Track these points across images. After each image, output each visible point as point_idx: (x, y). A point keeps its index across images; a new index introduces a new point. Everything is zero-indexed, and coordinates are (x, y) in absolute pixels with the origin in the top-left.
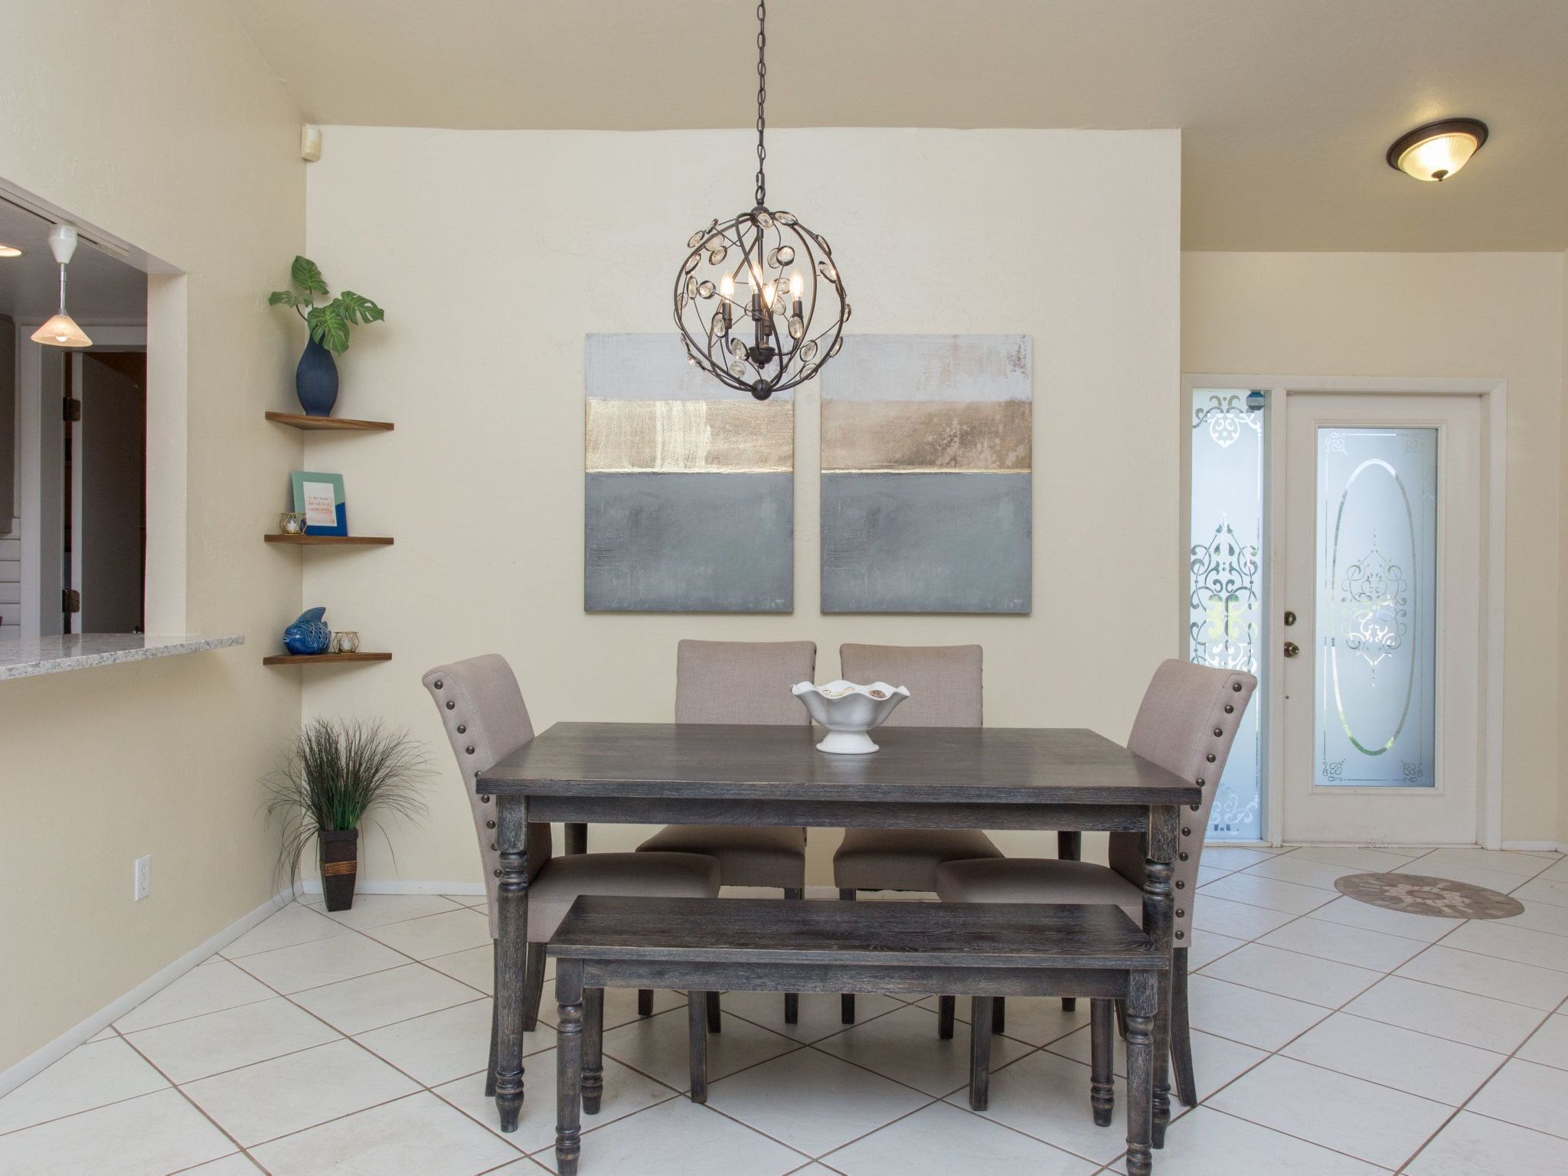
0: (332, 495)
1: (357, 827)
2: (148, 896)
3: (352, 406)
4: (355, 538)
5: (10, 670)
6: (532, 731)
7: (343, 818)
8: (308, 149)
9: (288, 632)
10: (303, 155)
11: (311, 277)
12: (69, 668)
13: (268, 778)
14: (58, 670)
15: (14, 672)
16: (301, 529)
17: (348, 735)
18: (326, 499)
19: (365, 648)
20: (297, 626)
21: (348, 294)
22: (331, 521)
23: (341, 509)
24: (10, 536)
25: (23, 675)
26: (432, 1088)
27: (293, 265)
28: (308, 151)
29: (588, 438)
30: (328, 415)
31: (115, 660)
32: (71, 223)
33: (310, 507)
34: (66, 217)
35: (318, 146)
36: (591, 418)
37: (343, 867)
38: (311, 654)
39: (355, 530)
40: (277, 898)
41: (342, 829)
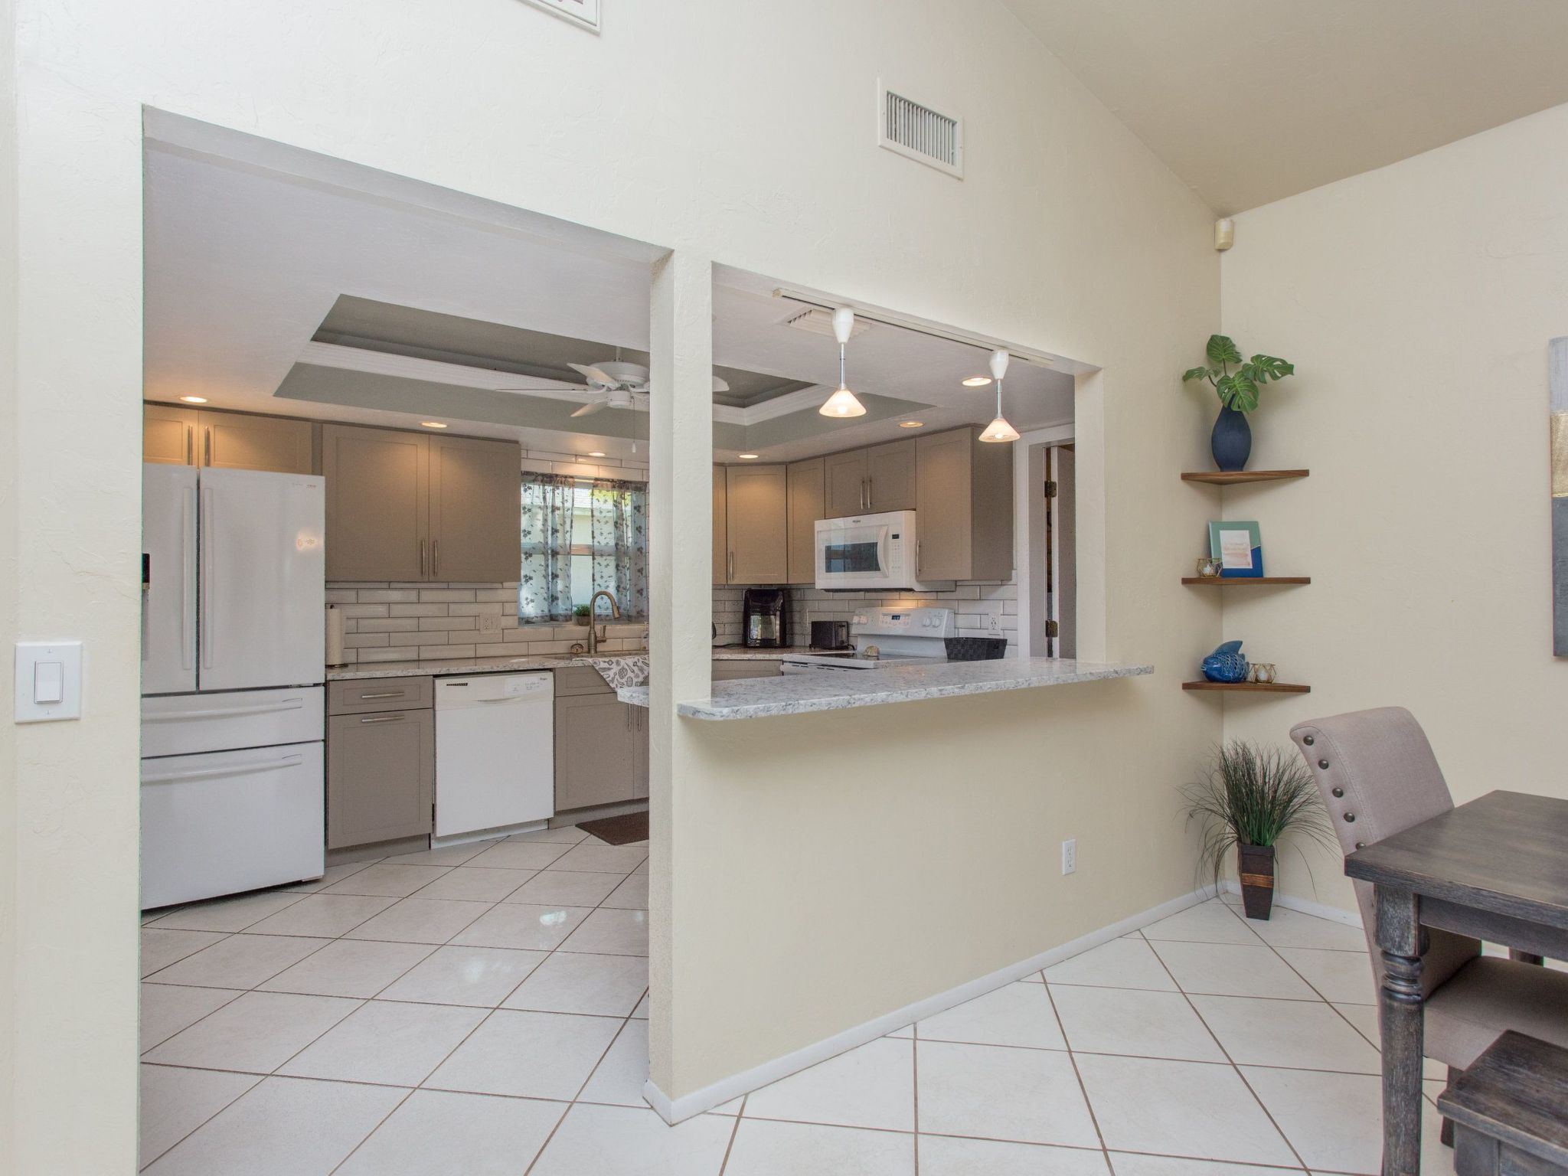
0: (1247, 540)
1: (1274, 844)
2: (1074, 872)
3: (1266, 458)
4: (1270, 579)
5: (941, 690)
6: (1450, 800)
7: (1259, 834)
8: (1221, 240)
9: (1206, 662)
10: (1217, 247)
11: (1225, 351)
12: (990, 690)
13: (1186, 787)
14: (979, 691)
15: (944, 692)
16: (1217, 572)
17: (1262, 760)
18: (1242, 544)
19: (1281, 679)
20: (1214, 657)
21: (1258, 357)
22: (1247, 563)
23: (1257, 553)
24: (1012, 582)
25: (952, 694)
26: (1312, 1170)
27: (1209, 344)
28: (1222, 241)
29: (1555, 458)
30: (1242, 470)
31: (1029, 684)
32: (1004, 347)
33: (1226, 552)
34: (1001, 344)
35: (1231, 234)
36: (1560, 434)
37: (1260, 880)
38: (1228, 682)
39: (1271, 571)
40: (1199, 892)
41: (1259, 844)
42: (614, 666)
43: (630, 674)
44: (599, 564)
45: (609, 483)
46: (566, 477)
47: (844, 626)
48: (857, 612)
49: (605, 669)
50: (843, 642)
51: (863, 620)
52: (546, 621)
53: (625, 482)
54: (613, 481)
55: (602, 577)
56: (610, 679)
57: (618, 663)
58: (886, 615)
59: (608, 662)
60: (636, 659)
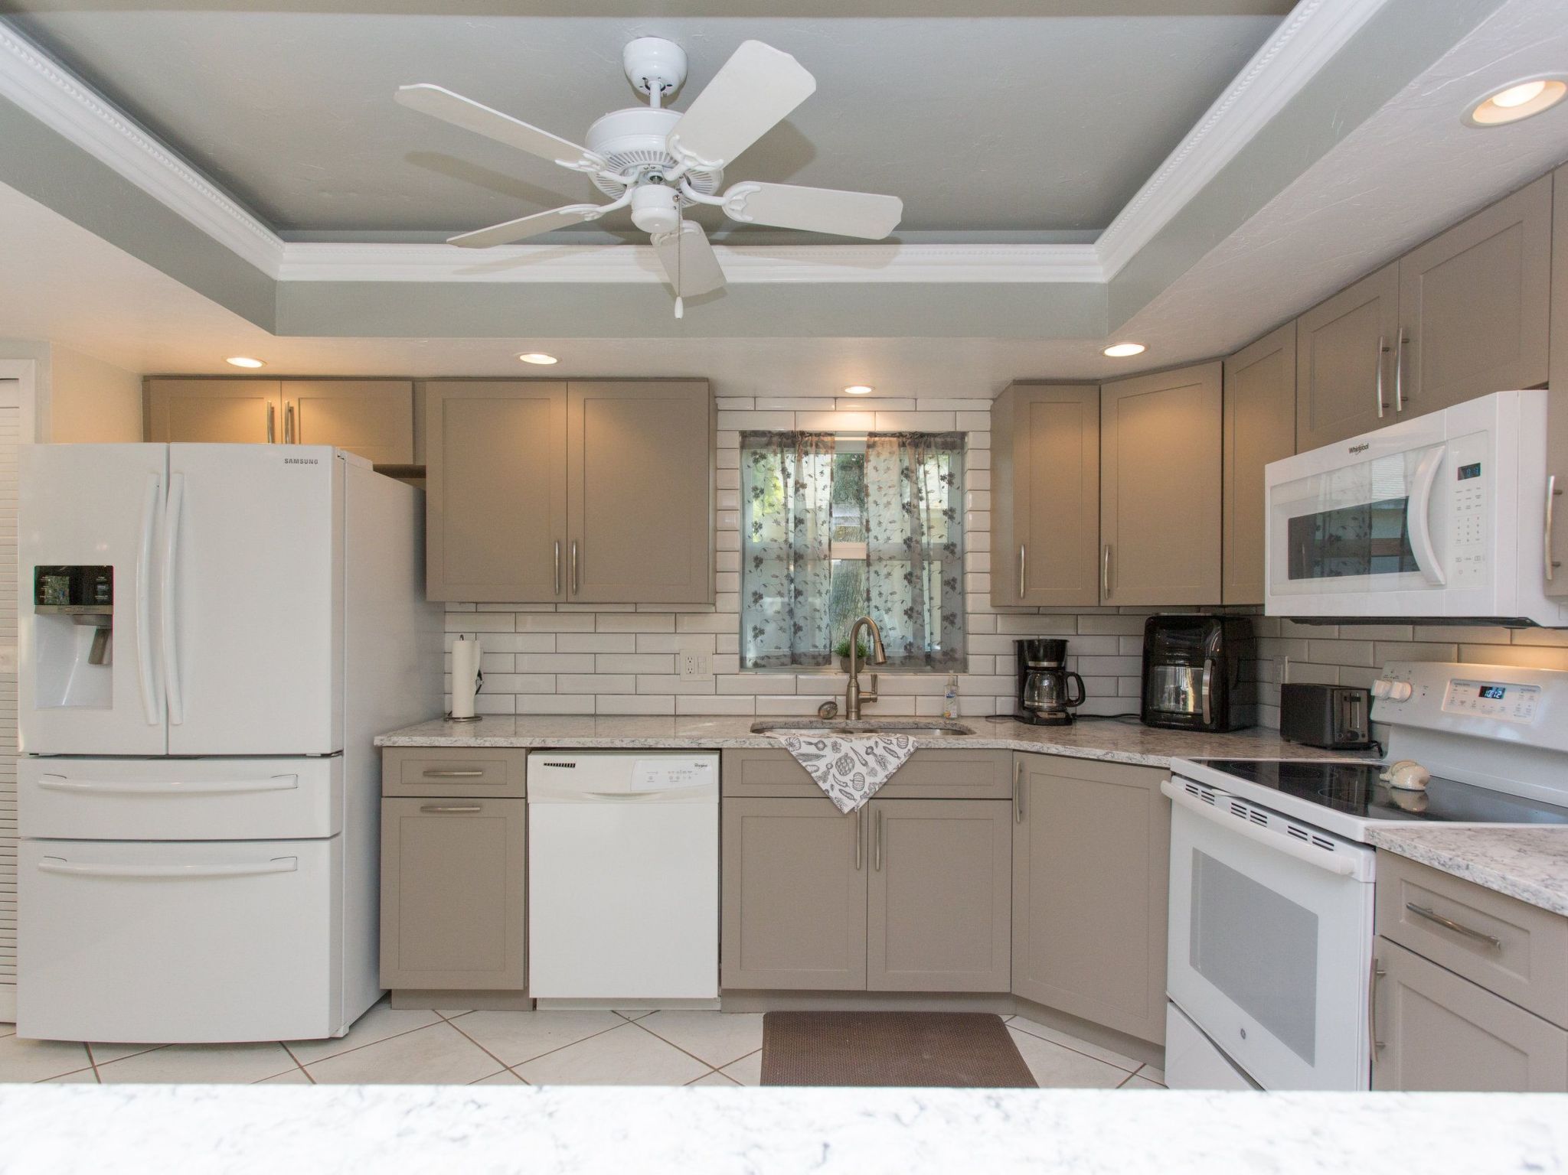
42: (828, 751)
43: (859, 768)
44: (876, 572)
45: (894, 439)
46: (818, 435)
47: (1358, 699)
48: (1387, 670)
49: (808, 757)
50: (1355, 735)
51: (1399, 690)
52: (783, 664)
53: (922, 435)
54: (900, 435)
55: (880, 594)
56: (819, 774)
57: (835, 747)
58: (1466, 683)
59: (816, 745)
60: (871, 743)
